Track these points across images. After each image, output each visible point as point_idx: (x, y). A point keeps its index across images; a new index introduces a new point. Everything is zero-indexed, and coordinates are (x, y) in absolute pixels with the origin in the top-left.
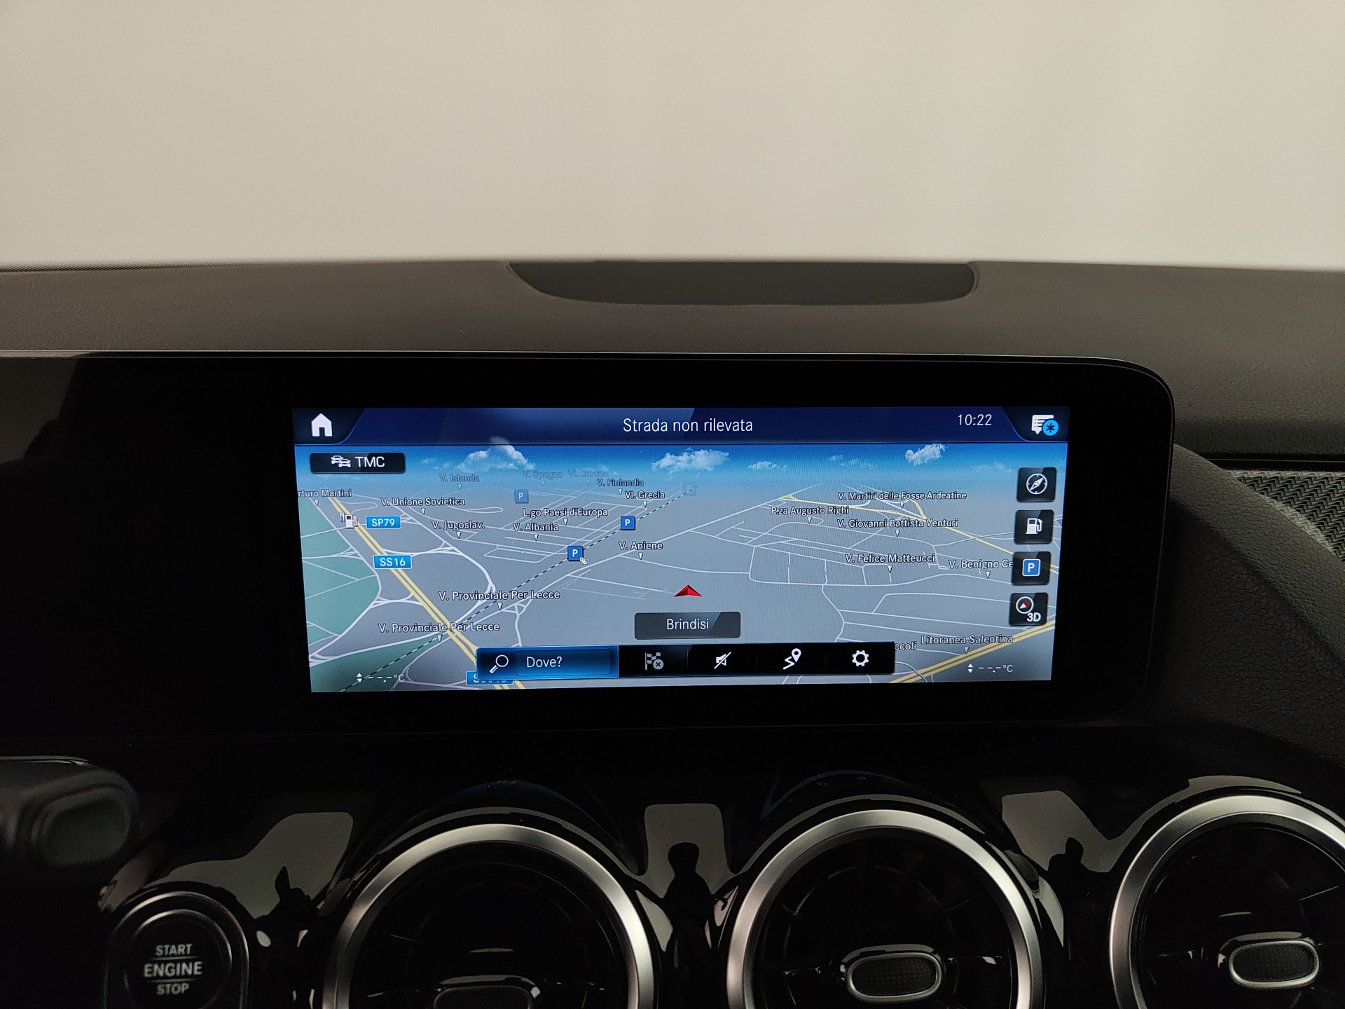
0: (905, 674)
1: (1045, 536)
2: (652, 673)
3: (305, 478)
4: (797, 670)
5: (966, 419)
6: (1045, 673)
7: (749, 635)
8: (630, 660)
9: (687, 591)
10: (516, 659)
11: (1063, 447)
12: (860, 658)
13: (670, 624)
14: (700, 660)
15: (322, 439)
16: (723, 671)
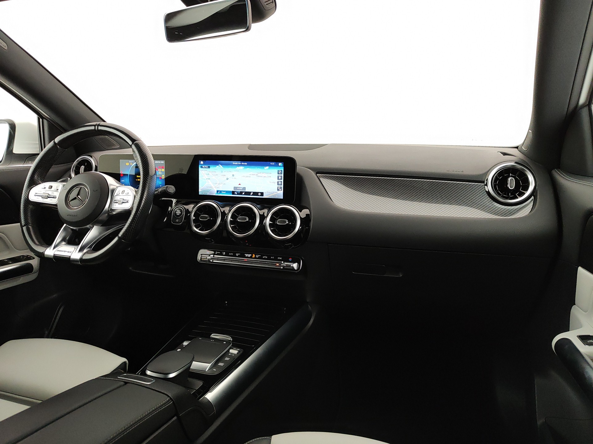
0: (265, 196)
1: (281, 179)
2: (236, 194)
3: (200, 169)
4: (252, 195)
5: (271, 164)
6: (282, 198)
7: (246, 191)
8: (233, 193)
9: (240, 184)
10: (221, 192)
11: (283, 167)
12: (260, 194)
14: (241, 193)
15: (202, 164)
16: (244, 195)
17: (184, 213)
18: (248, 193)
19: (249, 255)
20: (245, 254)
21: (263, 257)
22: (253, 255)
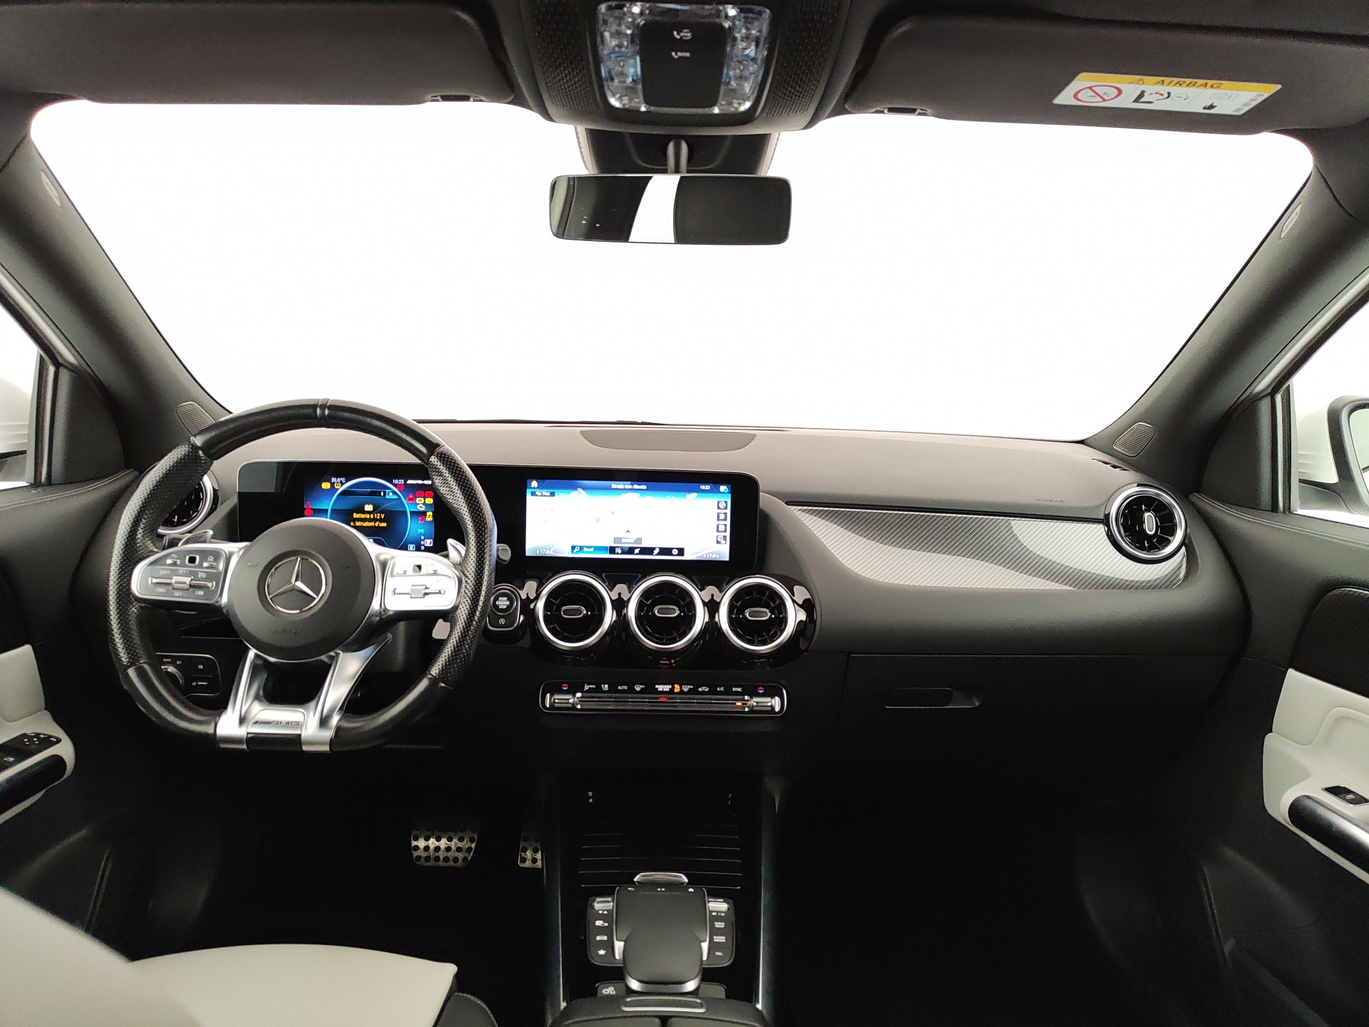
0: (688, 556)
1: (725, 519)
2: (618, 553)
3: (529, 497)
4: (658, 554)
5: (703, 487)
6: (727, 559)
7: (644, 545)
8: (612, 550)
9: (628, 531)
10: (581, 549)
11: (730, 495)
12: (675, 552)
13: (623, 541)
14: (631, 551)
15: (534, 488)
16: (637, 554)
17: (518, 605)
18: (649, 551)
19: (667, 688)
20: (657, 686)
21: (700, 689)
22: (676, 686)
